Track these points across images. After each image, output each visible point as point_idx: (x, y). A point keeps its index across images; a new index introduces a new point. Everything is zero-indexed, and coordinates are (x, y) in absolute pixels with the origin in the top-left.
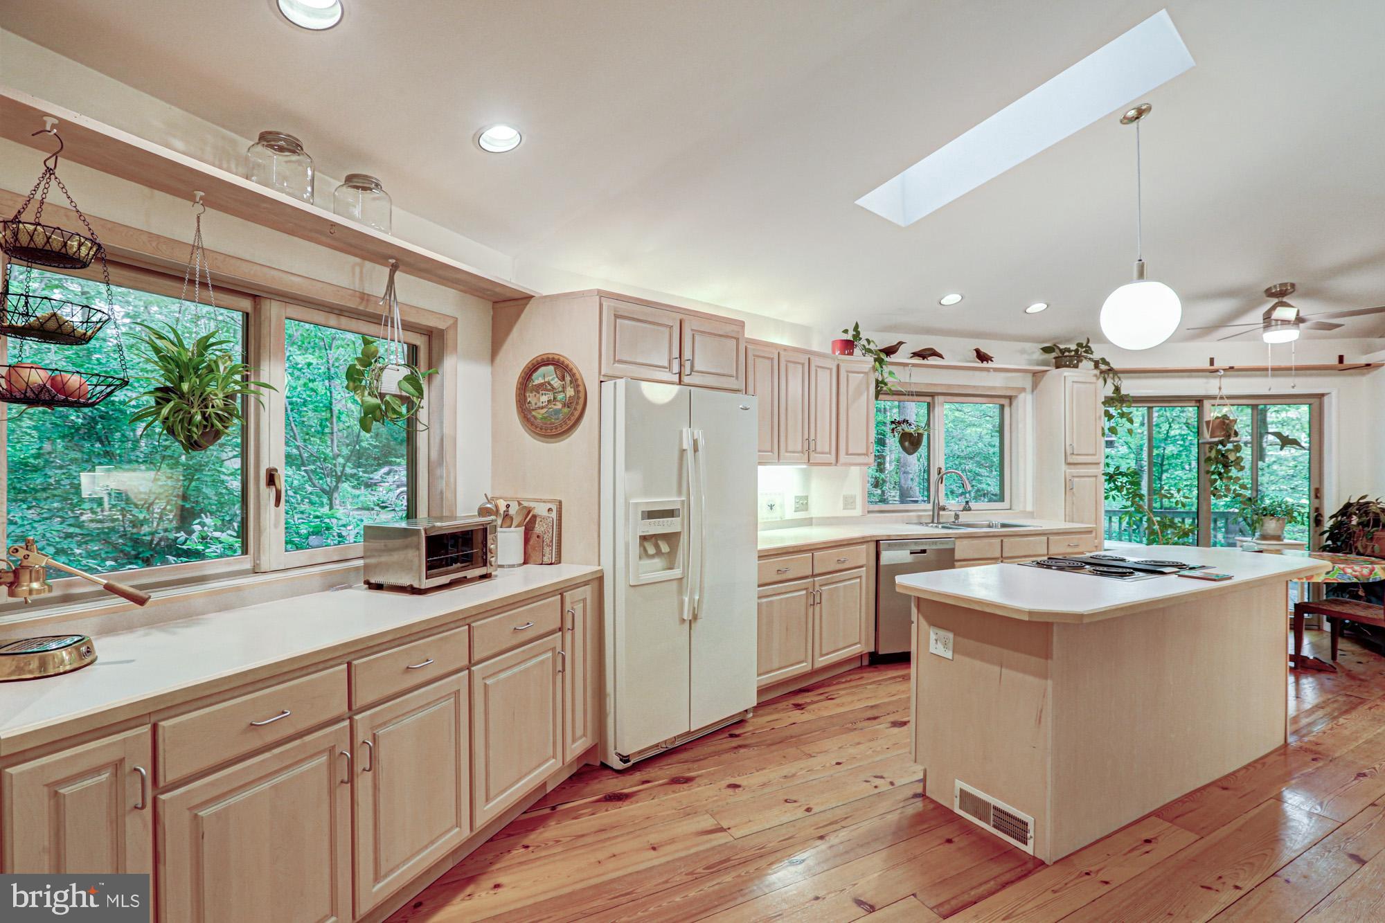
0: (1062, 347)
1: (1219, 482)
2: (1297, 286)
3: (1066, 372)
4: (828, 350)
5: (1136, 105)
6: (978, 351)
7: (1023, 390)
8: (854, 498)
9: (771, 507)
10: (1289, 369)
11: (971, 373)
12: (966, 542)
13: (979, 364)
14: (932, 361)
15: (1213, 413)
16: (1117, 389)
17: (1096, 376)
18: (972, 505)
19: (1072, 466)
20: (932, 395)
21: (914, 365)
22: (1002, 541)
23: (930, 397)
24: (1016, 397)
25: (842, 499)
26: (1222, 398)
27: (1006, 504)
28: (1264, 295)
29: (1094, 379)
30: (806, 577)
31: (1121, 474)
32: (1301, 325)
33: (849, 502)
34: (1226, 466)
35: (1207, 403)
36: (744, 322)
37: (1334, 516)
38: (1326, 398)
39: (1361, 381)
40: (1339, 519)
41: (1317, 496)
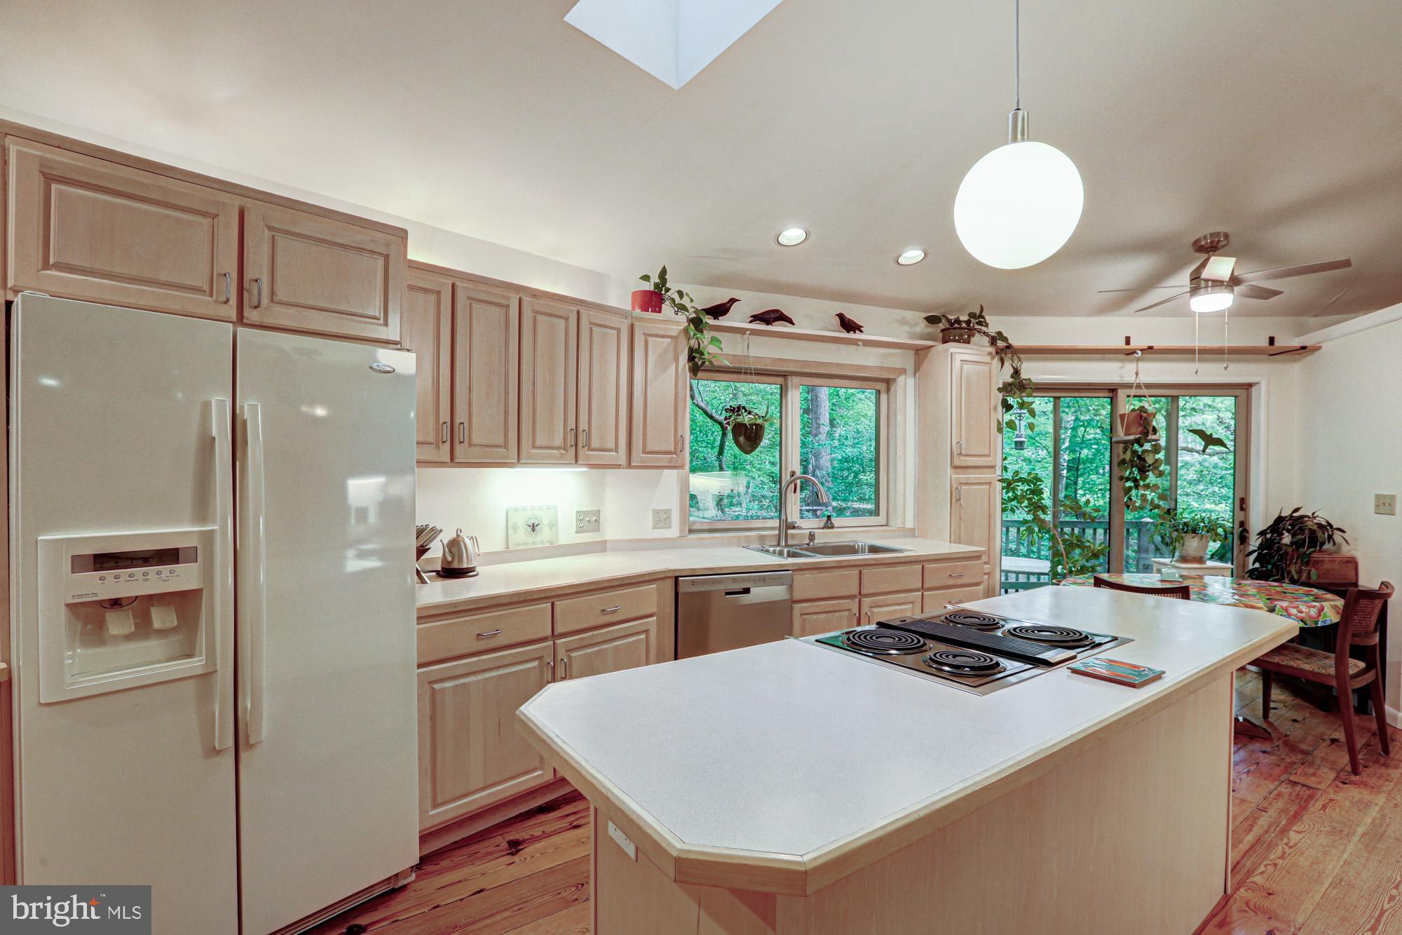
0: (952, 317)
1: (1134, 492)
2: (1232, 238)
3: (953, 348)
6: (841, 316)
7: (903, 371)
8: (668, 512)
9: (533, 527)
11: (833, 346)
12: (808, 575)
13: (845, 335)
15: (1127, 406)
16: (1016, 372)
17: (990, 354)
18: (836, 521)
19: (959, 470)
20: (785, 375)
21: (754, 332)
22: (860, 572)
23: (781, 376)
24: (894, 380)
25: (651, 513)
26: (1139, 386)
27: (881, 519)
28: (1192, 250)
29: (988, 359)
30: (544, 639)
31: (1022, 480)
32: (1236, 289)
33: (660, 518)
34: (1143, 471)
35: (1121, 394)
36: (406, 232)
37: (1262, 533)
38: (1254, 389)
39: (1295, 370)
40: (1268, 536)
41: (1242, 509)
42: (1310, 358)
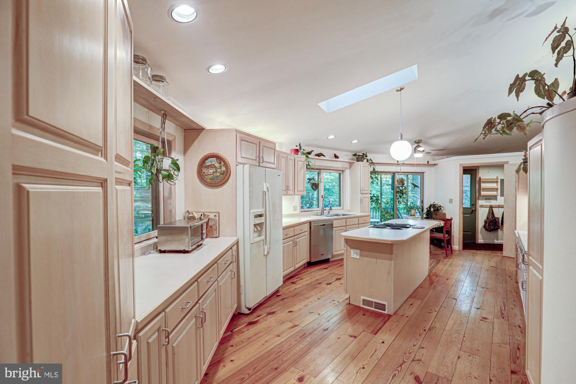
0: (358, 154)
1: (400, 199)
2: (422, 141)
3: (360, 163)
4: (289, 152)
5: (401, 87)
6: (335, 155)
7: (347, 168)
8: (296, 206)
10: (420, 164)
11: (332, 162)
12: (336, 221)
13: (335, 159)
14: (322, 157)
15: (398, 177)
16: (374, 169)
17: (368, 164)
19: (362, 194)
20: (320, 169)
21: (316, 159)
22: (346, 220)
23: (319, 170)
24: (345, 170)
25: (293, 207)
26: (401, 172)
27: (341, 208)
28: (414, 142)
29: (368, 166)
30: (292, 237)
31: (375, 197)
32: (423, 152)
33: (295, 209)
34: (403, 194)
35: (396, 174)
36: (275, 143)
37: (427, 208)
38: (424, 173)
39: (433, 169)
40: (428, 209)
41: (422, 203)
42: (436, 167)
